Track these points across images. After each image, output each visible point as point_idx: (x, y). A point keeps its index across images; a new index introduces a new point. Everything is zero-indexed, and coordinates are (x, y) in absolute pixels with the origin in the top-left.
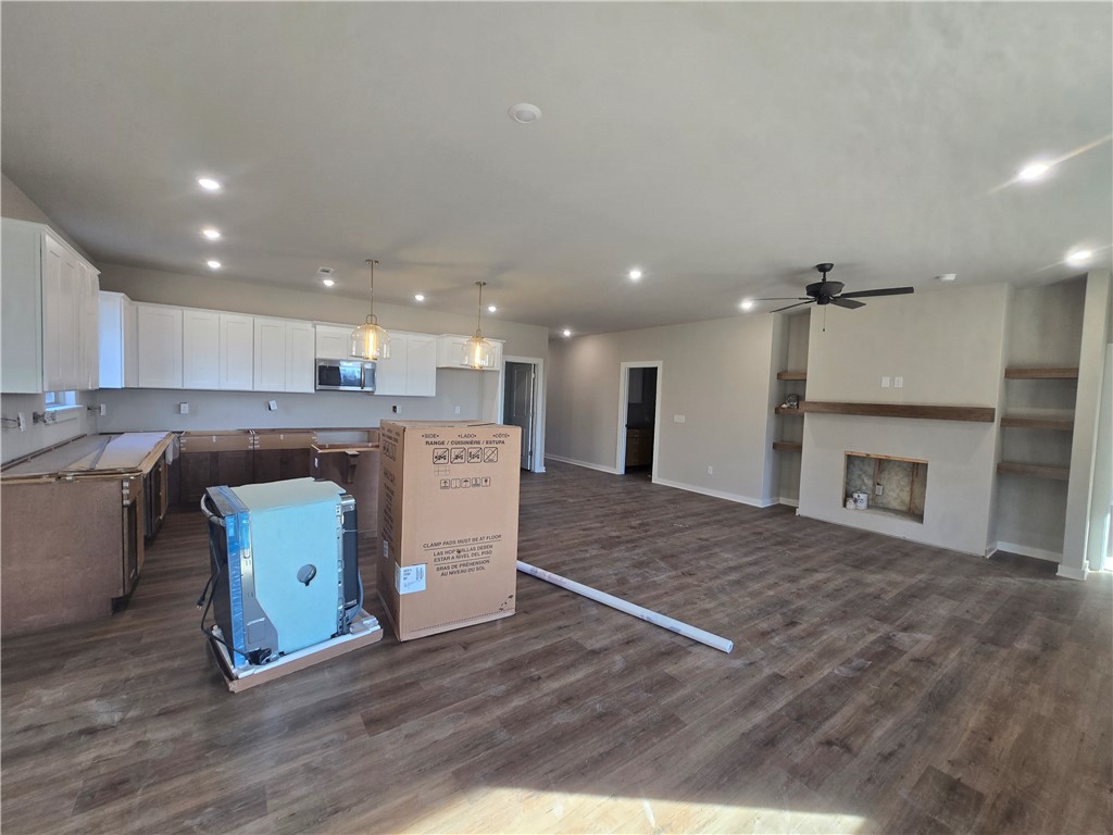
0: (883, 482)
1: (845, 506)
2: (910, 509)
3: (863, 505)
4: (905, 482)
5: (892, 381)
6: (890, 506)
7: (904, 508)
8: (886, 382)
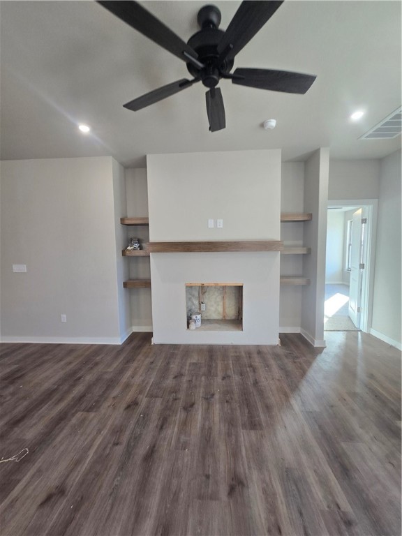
0: (206, 301)
1: (188, 327)
2: (224, 317)
3: (199, 323)
4: (219, 298)
5: (216, 223)
6: (212, 318)
7: (220, 317)
8: (211, 224)
